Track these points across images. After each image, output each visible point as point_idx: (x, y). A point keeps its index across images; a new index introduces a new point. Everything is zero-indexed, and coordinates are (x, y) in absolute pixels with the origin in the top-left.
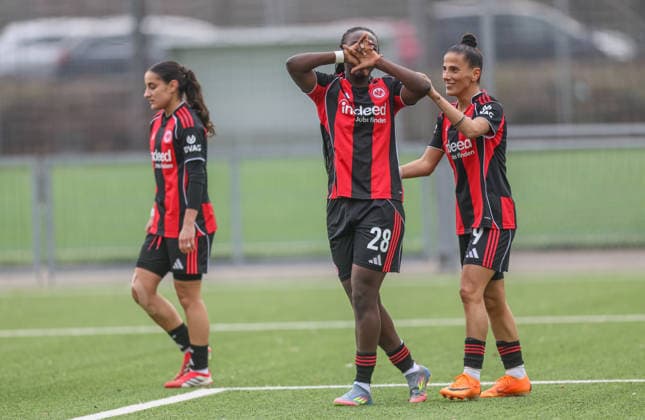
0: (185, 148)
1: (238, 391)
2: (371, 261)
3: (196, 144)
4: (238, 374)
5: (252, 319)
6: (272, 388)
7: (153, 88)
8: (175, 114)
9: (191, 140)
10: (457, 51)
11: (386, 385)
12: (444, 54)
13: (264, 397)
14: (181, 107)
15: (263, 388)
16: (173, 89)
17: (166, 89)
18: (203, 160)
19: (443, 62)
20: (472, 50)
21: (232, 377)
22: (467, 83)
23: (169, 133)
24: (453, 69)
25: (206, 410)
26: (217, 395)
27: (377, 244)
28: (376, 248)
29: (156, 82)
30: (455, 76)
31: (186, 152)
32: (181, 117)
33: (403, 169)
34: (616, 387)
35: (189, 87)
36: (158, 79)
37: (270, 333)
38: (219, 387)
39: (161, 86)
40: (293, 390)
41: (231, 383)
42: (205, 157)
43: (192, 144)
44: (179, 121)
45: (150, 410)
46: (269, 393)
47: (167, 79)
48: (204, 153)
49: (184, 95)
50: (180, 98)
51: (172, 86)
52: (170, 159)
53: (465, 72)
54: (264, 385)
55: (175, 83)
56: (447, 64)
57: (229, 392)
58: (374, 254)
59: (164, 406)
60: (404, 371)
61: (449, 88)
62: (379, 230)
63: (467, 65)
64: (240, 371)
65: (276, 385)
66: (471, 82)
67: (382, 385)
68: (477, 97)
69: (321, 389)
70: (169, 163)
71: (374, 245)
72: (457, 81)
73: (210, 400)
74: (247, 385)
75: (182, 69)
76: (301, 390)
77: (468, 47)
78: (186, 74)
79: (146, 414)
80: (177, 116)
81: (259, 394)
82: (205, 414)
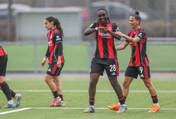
0: (56, 39)
1: (35, 109)
2: (112, 75)
3: (59, 38)
4: (35, 104)
5: (39, 89)
6: (44, 108)
7: (47, 24)
8: (53, 30)
9: (58, 37)
10: (133, 16)
11: (76, 108)
12: (130, 16)
13: (42, 111)
14: (54, 29)
15: (42, 108)
16: (52, 24)
17: (50, 24)
18: (62, 42)
19: (129, 19)
20: (138, 16)
21: (33, 105)
22: (136, 25)
23: (52, 36)
24: (132, 21)
25: (25, 114)
26: (29, 110)
27: (112, 69)
28: (112, 71)
29: (47, 22)
30: (132, 23)
31: (57, 40)
32: (54, 31)
33: (117, 48)
34: (140, 110)
35: (57, 23)
36: (48, 22)
37: (44, 93)
38: (29, 107)
39: (49, 23)
40: (50, 109)
41: (33, 106)
42: (62, 41)
43: (58, 38)
44: (54, 32)
45: (10, 113)
46: (43, 109)
47: (50, 21)
48: (62, 40)
49: (55, 26)
50: (54, 26)
51: (52, 23)
52: (52, 43)
53: (135, 22)
54: (42, 107)
55: (52, 22)
56: (130, 19)
57: (32, 109)
58: (112, 72)
59: (14, 112)
60: (90, 105)
61: (131, 26)
62: (112, 66)
63: (135, 20)
64: (35, 103)
65: (45, 107)
66: (137, 24)
67: (75, 108)
68: (139, 29)
69: (58, 109)
70: (51, 44)
71: (112, 70)
72: (133, 24)
73: (27, 111)
74: (37, 107)
75: (54, 18)
76: (52, 109)
77: (136, 15)
78: (55, 20)
79: (9, 114)
80: (53, 31)
81: (40, 110)
82: (25, 115)
